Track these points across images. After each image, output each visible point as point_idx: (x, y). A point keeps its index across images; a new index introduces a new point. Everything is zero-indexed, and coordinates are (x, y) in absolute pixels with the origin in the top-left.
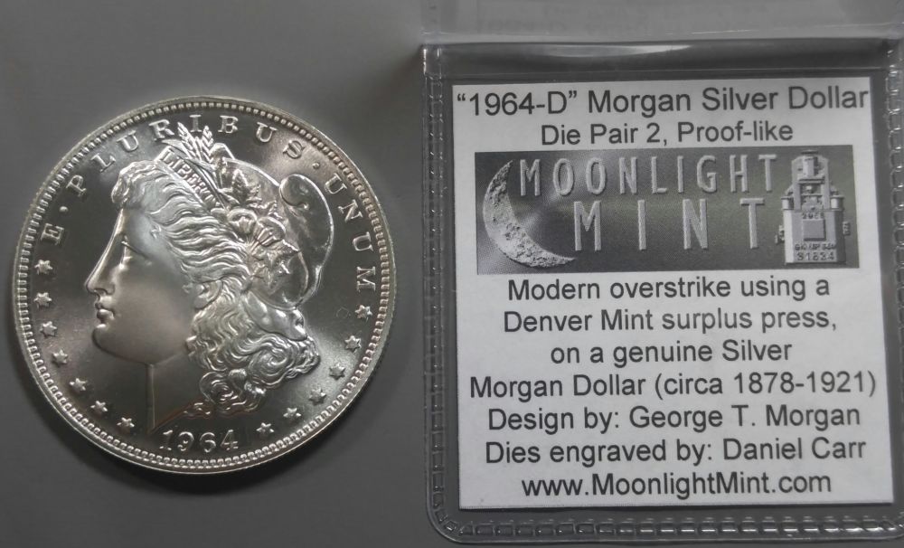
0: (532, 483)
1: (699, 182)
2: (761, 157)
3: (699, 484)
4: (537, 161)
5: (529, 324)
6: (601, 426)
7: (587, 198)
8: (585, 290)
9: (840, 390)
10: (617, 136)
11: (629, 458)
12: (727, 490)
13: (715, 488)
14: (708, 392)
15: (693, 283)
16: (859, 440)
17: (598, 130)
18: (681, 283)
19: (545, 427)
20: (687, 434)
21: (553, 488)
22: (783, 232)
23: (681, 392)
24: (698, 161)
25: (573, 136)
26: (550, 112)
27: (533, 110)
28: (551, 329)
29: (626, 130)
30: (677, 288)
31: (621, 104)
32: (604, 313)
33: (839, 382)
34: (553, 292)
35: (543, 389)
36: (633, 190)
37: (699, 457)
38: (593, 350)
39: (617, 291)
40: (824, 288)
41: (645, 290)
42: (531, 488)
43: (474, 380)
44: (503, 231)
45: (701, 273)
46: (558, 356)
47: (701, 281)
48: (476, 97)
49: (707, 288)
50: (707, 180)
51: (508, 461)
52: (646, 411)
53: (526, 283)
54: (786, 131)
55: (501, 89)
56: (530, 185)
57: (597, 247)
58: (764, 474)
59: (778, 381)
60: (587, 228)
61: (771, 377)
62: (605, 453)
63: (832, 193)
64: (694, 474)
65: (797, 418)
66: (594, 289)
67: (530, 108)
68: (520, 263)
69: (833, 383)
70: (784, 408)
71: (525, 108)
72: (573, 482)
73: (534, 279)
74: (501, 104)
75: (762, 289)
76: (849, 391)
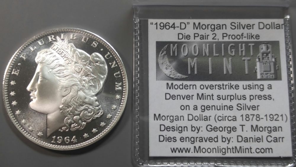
0: (174, 149)
1: (229, 52)
2: (249, 44)
3: (229, 150)
4: (176, 45)
5: (173, 97)
6: (197, 131)
7: (193, 57)
8: (191, 87)
9: (276, 120)
10: (202, 37)
11: (206, 141)
12: (238, 152)
13: (234, 151)
14: (232, 121)
15: (227, 85)
16: (282, 136)
17: (196, 35)
18: (223, 85)
19: (178, 131)
20: (225, 134)
21: (181, 150)
22: (256, 69)
23: (223, 120)
24: (229, 45)
25: (188, 37)
26: (181, 29)
27: (175, 28)
28: (180, 99)
29: (205, 35)
30: (222, 86)
31: (204, 27)
32: (198, 94)
33: (275, 117)
34: (181, 87)
35: (177, 118)
36: (208, 55)
37: (229, 141)
38: (194, 106)
39: (202, 87)
40: (270, 87)
41: (211, 87)
42: (173, 150)
43: (155, 115)
44: (165, 67)
45: (230, 82)
46: (183, 108)
47: (229, 84)
48: (156, 24)
49: (231, 87)
50: (232, 52)
51: (166, 141)
52: (212, 126)
53: (172, 84)
54: (258, 36)
55: (165, 21)
56: (174, 52)
57: (196, 72)
58: (251, 147)
59: (255, 117)
60: (192, 67)
61: (252, 116)
62: (198, 139)
63: (272, 56)
64: (227, 147)
65: (261, 129)
66: (194, 86)
67: (174, 27)
68: (170, 77)
69: (273, 118)
70: (257, 126)
71: (173, 27)
72: (187, 149)
73: (175, 83)
74: (165, 26)
75: (250, 87)
76: (278, 120)
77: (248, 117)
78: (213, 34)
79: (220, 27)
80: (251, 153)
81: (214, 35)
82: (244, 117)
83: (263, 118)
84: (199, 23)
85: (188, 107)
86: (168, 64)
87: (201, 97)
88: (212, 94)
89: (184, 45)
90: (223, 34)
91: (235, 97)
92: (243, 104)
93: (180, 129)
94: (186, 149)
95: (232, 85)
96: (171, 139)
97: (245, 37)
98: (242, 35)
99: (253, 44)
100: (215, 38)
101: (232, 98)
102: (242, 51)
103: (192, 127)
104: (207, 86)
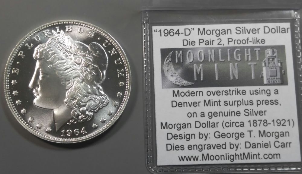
77: (256, 123)
78: (218, 39)
79: (225, 32)
80: (259, 159)
81: (220, 40)
82: (252, 123)
83: (270, 124)
84: (204, 29)
85: (195, 114)
86: (174, 71)
87: (208, 103)
88: (219, 100)
89: (189, 51)
90: (228, 39)
91: (243, 103)
92: (251, 110)
93: (188, 136)
94: (194, 157)
95: (238, 91)
96: (179, 147)
97: (251, 42)
98: (248, 40)
99: (259, 49)
100: (220, 43)
101: (239, 103)
102: (248, 56)
103: (200, 134)
104: (214, 93)
